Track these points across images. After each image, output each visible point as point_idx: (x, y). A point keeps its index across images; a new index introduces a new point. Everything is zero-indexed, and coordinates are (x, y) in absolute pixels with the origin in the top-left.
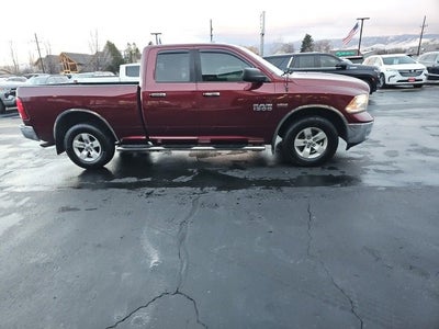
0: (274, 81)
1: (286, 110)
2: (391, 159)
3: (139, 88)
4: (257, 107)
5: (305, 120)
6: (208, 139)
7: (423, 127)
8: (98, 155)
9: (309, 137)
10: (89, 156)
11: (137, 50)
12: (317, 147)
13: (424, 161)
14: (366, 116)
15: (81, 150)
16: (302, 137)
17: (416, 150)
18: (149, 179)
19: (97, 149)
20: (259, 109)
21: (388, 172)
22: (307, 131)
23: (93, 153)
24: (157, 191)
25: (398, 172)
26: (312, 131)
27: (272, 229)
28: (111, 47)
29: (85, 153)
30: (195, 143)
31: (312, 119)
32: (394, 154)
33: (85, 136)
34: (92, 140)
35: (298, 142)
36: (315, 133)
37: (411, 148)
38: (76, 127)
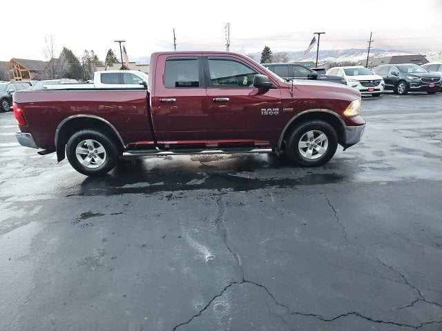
0: (280, 87)
1: (291, 114)
2: (380, 158)
3: (148, 94)
4: (264, 111)
5: (308, 124)
6: (215, 143)
7: (395, 130)
8: (103, 161)
9: (311, 140)
10: (93, 162)
11: (96, 57)
12: (318, 149)
13: (409, 159)
14: (359, 119)
15: (84, 157)
16: (305, 139)
17: (398, 150)
18: (162, 183)
19: (101, 156)
20: (266, 113)
21: (383, 169)
22: (310, 134)
23: (97, 159)
24: (175, 193)
25: (391, 169)
26: (314, 133)
27: (305, 222)
28: (68, 54)
29: (88, 159)
30: (204, 147)
31: (314, 122)
32: (381, 154)
33: (89, 142)
34: (96, 146)
35: (302, 144)
36: (316, 135)
37: (394, 148)
38: (80, 133)
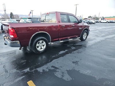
10: (41, 48)
12: (85, 36)
19: (44, 46)
22: (84, 33)
23: (42, 47)
33: (41, 41)
